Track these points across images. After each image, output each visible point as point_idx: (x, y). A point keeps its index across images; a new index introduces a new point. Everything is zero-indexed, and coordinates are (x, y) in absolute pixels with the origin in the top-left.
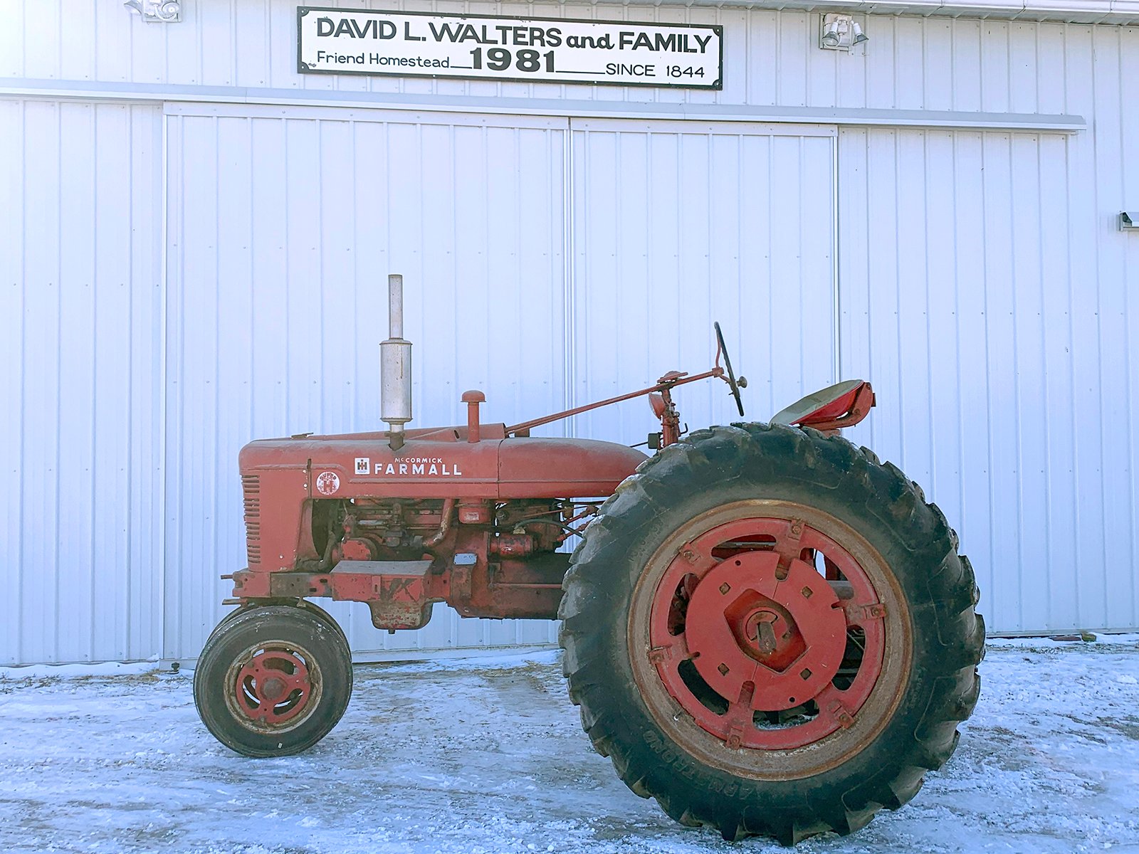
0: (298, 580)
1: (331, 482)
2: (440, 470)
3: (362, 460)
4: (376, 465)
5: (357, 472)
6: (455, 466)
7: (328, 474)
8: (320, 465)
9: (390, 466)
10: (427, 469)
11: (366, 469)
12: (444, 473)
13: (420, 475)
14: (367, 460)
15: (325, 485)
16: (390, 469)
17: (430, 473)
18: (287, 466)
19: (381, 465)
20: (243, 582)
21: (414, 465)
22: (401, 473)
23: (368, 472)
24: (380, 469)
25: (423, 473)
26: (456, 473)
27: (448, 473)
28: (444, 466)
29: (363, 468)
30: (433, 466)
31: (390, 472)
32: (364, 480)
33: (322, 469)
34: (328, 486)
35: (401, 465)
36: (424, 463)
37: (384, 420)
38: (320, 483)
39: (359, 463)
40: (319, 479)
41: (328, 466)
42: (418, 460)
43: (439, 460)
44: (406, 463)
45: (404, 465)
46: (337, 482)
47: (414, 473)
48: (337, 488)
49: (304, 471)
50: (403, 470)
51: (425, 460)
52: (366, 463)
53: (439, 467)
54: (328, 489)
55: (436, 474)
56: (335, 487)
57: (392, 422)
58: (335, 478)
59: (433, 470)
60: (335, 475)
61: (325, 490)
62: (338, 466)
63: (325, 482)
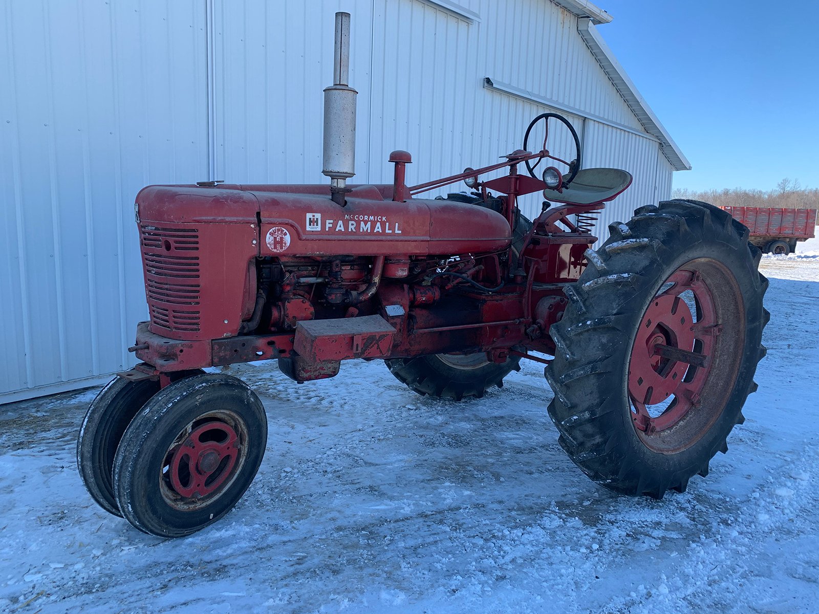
0: (244, 345)
1: (282, 238)
2: (383, 228)
3: (314, 216)
4: (328, 221)
5: (308, 228)
6: (397, 224)
7: (278, 230)
8: (272, 220)
9: (340, 222)
10: (373, 227)
11: (317, 225)
12: (387, 231)
13: (366, 233)
14: (318, 216)
15: (276, 243)
16: (340, 227)
17: (375, 231)
18: (234, 219)
19: (332, 221)
20: (178, 353)
21: (362, 223)
22: (350, 230)
23: (319, 228)
24: (331, 225)
25: (369, 231)
26: (397, 231)
27: (391, 232)
28: (387, 224)
29: (314, 223)
30: (378, 224)
31: (340, 229)
32: (315, 237)
33: (273, 224)
34: (278, 243)
35: (351, 222)
36: (371, 221)
37: (325, 172)
38: (269, 239)
39: (310, 219)
40: (268, 235)
41: (280, 220)
42: (366, 218)
43: (384, 219)
44: (355, 221)
45: (353, 222)
46: (287, 239)
47: (361, 231)
48: (288, 244)
49: (252, 226)
50: (352, 227)
51: (372, 218)
52: (317, 219)
53: (383, 225)
54: (278, 246)
55: (381, 232)
56: (285, 244)
57: (334, 176)
58: (285, 234)
59: (378, 228)
60: (285, 231)
61: (275, 248)
62: (290, 221)
63: (275, 238)
